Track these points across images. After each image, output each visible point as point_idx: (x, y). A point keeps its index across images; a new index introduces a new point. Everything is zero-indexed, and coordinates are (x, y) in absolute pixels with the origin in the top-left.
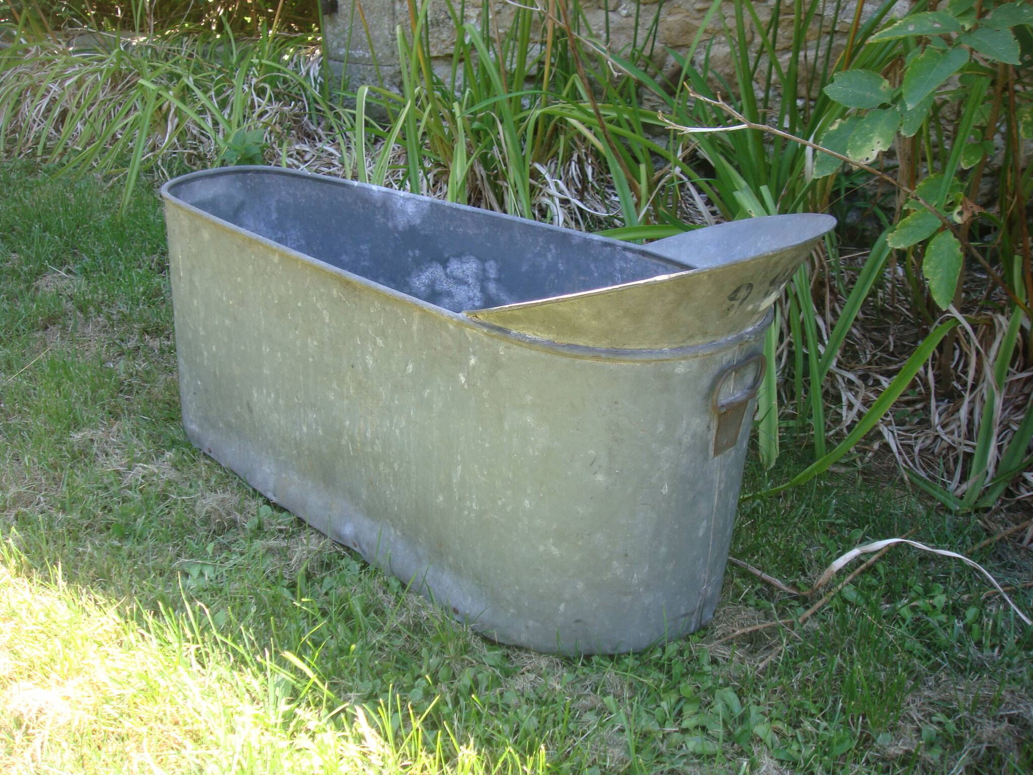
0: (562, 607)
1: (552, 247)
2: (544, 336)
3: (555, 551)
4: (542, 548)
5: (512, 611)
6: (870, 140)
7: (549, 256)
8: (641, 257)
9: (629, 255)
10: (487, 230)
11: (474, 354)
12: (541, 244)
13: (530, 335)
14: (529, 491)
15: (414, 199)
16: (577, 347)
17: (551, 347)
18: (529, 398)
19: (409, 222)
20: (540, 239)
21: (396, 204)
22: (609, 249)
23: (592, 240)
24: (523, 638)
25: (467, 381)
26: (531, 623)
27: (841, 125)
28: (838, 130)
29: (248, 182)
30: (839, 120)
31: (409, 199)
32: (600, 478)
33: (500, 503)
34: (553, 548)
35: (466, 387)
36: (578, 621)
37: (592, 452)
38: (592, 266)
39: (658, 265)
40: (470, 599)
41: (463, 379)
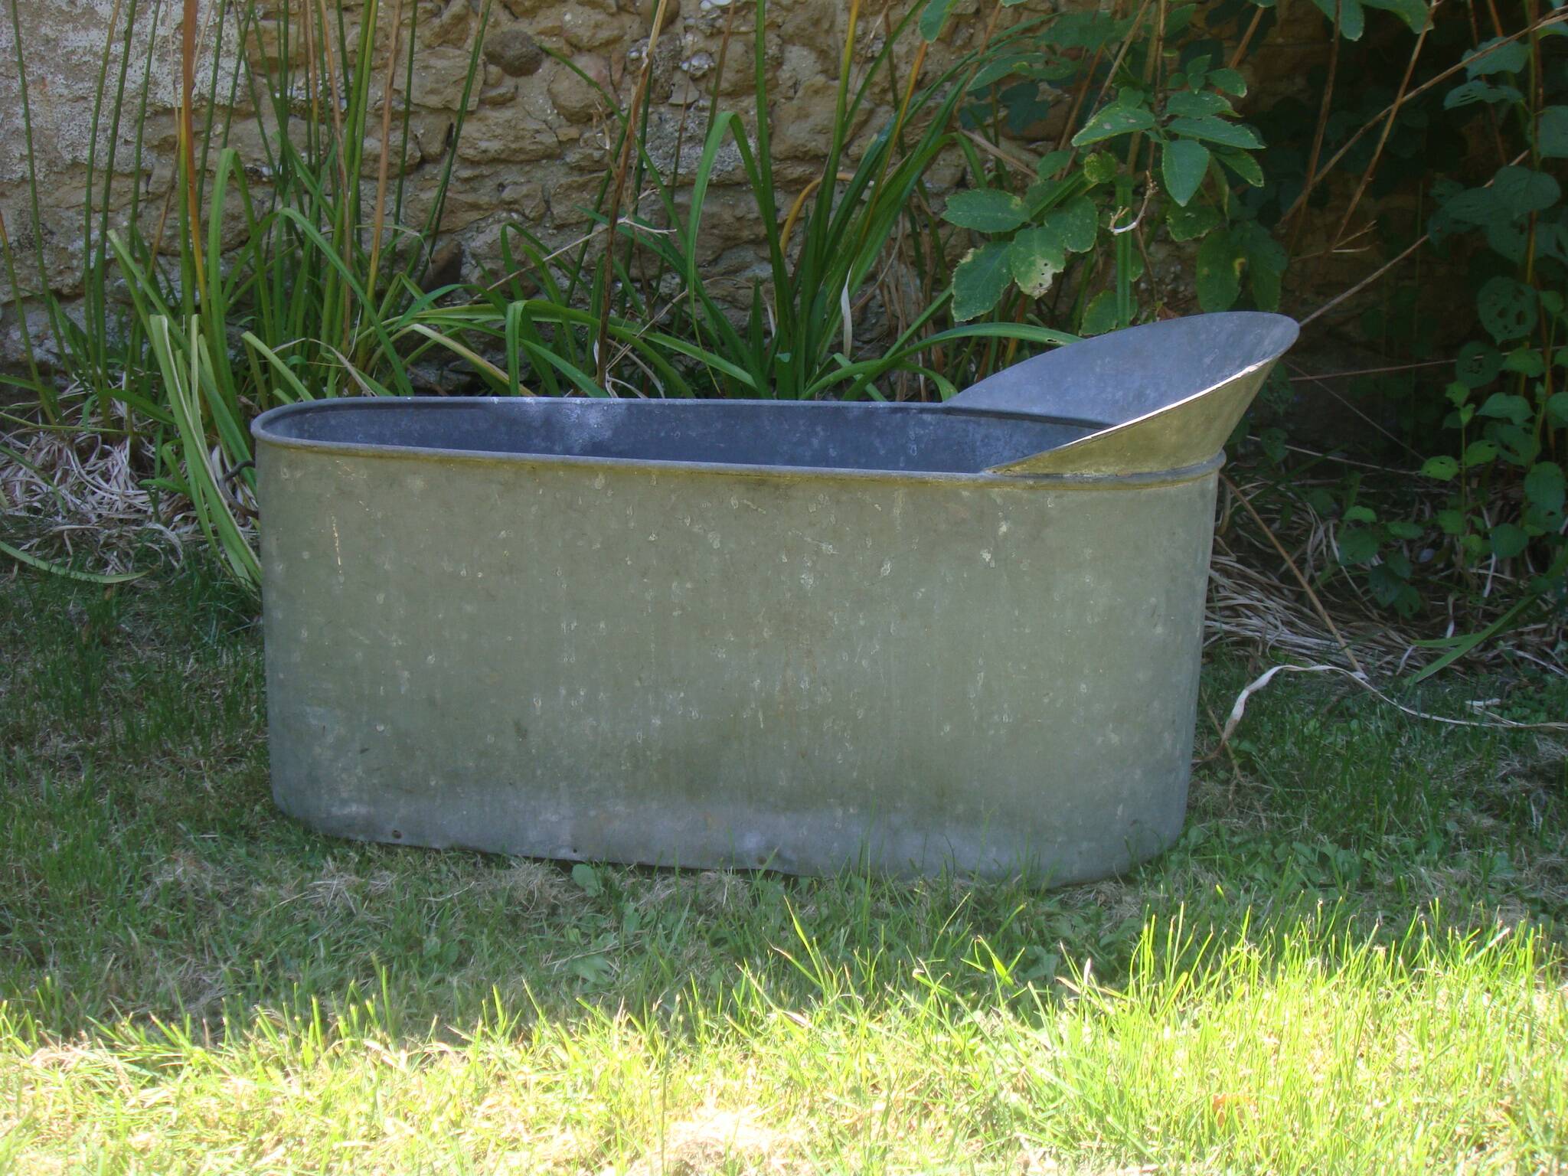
0: (1120, 809)
1: (819, 429)
2: (1107, 471)
3: (1115, 739)
4: (1100, 740)
5: (1059, 840)
6: (1032, 264)
7: (815, 442)
8: (943, 417)
9: (927, 417)
10: (719, 425)
11: (1006, 518)
12: (803, 428)
13: (1090, 473)
14: (1086, 671)
15: (599, 404)
16: (1140, 474)
17: (1118, 482)
18: (1088, 552)
19: (592, 437)
20: (801, 422)
21: (568, 416)
22: (899, 415)
23: (877, 409)
24: (1076, 870)
25: (994, 556)
26: (1085, 845)
27: (975, 255)
28: (974, 261)
29: (306, 427)
30: (972, 250)
31: (592, 405)
32: (1159, 630)
33: (1046, 700)
34: (1113, 735)
35: (993, 565)
36: (1135, 822)
37: (1153, 600)
38: (877, 443)
39: (967, 422)
40: (994, 849)
41: (987, 556)
